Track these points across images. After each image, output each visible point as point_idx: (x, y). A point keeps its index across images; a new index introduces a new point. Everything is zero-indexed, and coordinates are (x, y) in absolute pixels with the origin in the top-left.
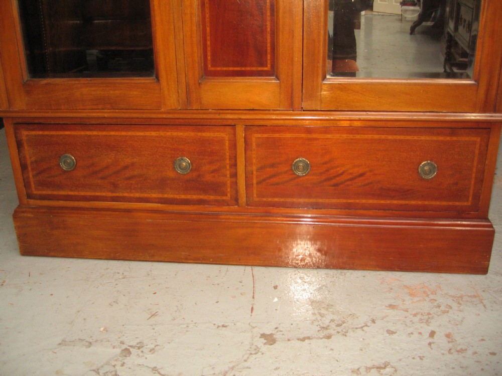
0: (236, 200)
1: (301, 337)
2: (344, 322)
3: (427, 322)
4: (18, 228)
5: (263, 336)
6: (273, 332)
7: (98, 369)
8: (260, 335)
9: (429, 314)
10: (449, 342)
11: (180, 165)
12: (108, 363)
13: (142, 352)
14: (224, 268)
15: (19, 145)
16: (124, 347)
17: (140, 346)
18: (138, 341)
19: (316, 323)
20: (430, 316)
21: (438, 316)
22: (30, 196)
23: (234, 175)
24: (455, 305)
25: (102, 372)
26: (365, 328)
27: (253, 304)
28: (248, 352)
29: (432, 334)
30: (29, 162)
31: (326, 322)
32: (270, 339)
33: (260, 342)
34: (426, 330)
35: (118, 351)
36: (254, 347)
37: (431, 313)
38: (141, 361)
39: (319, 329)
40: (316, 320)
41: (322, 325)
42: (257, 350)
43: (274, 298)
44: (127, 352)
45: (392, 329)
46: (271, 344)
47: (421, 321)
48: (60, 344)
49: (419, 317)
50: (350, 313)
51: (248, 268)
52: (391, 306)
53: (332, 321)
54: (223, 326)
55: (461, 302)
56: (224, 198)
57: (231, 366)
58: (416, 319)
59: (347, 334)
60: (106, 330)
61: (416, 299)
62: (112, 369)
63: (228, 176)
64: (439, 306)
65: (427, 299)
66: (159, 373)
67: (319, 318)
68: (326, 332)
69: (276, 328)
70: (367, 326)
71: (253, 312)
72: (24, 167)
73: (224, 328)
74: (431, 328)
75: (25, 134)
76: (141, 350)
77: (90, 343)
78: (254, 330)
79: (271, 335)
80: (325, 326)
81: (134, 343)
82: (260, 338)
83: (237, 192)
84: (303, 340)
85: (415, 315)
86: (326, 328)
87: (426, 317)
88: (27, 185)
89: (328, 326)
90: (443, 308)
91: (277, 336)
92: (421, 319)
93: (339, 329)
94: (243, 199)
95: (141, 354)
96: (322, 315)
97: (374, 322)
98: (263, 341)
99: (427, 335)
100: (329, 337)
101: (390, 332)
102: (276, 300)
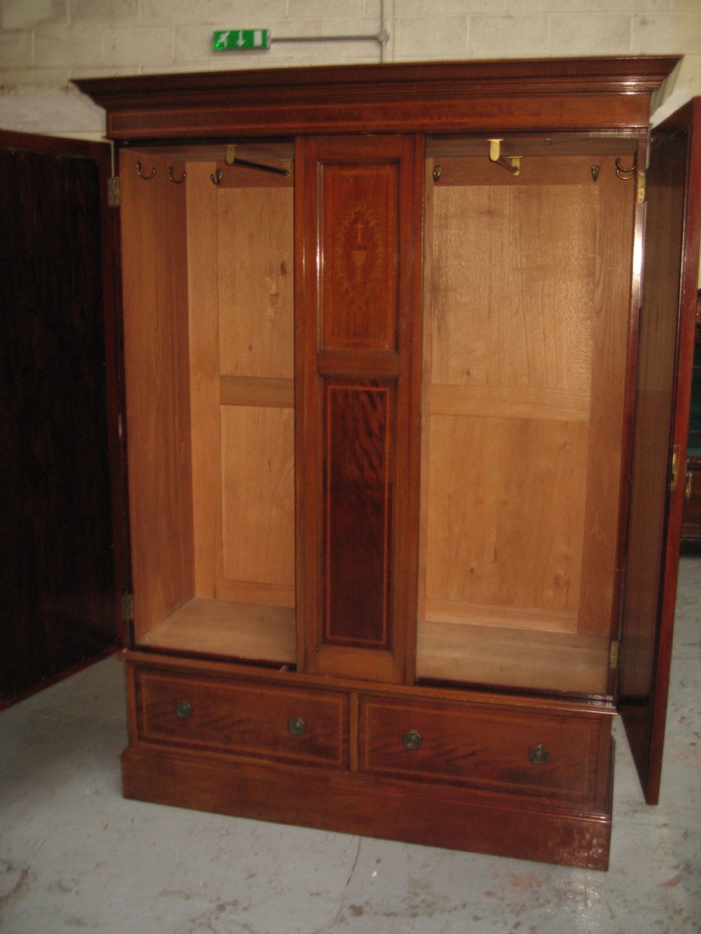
0: (348, 766)
1: (388, 912)
2: (434, 903)
3: (518, 914)
4: (124, 769)
5: (352, 907)
6: (363, 905)
8: (348, 906)
9: (524, 906)
11: (294, 725)
12: (203, 916)
13: (236, 909)
14: (332, 834)
15: (138, 687)
16: (220, 903)
17: (235, 903)
18: (234, 898)
19: (407, 902)
20: (523, 908)
21: (532, 908)
22: (141, 738)
23: (347, 741)
24: (554, 900)
25: (197, 922)
26: (454, 912)
27: (351, 876)
28: (334, 921)
29: (517, 925)
30: (144, 705)
31: (418, 900)
32: (357, 911)
33: (347, 913)
34: (513, 920)
35: (214, 906)
36: (340, 916)
37: (526, 904)
38: (235, 917)
39: (408, 907)
40: (409, 899)
41: (412, 904)
42: (343, 920)
43: (373, 872)
44: (222, 908)
45: (479, 915)
46: (357, 916)
47: (512, 911)
48: (160, 893)
49: (512, 907)
50: (445, 895)
51: (357, 838)
52: (489, 894)
53: (423, 901)
54: (317, 894)
55: (563, 897)
56: (336, 762)
58: (508, 909)
59: (433, 915)
60: (205, 885)
61: (518, 889)
62: (207, 921)
63: (341, 741)
64: (537, 899)
65: (529, 890)
67: (412, 896)
68: (413, 911)
69: (366, 902)
70: (456, 909)
71: (349, 883)
72: (139, 709)
73: (317, 896)
74: (519, 919)
75: (144, 677)
76: (235, 907)
77: (189, 896)
78: (345, 901)
79: (361, 907)
80: (414, 905)
81: (230, 900)
82: (350, 908)
83: (349, 757)
84: (388, 915)
85: (508, 905)
86: (415, 907)
87: (519, 908)
88: (140, 726)
89: (418, 905)
90: (540, 901)
91: (366, 909)
93: (427, 910)
94: (355, 765)
95: (234, 911)
96: (415, 894)
97: (464, 906)
98: (351, 911)
99: (510, 926)
100: (414, 916)
101: (476, 918)
102: (375, 874)
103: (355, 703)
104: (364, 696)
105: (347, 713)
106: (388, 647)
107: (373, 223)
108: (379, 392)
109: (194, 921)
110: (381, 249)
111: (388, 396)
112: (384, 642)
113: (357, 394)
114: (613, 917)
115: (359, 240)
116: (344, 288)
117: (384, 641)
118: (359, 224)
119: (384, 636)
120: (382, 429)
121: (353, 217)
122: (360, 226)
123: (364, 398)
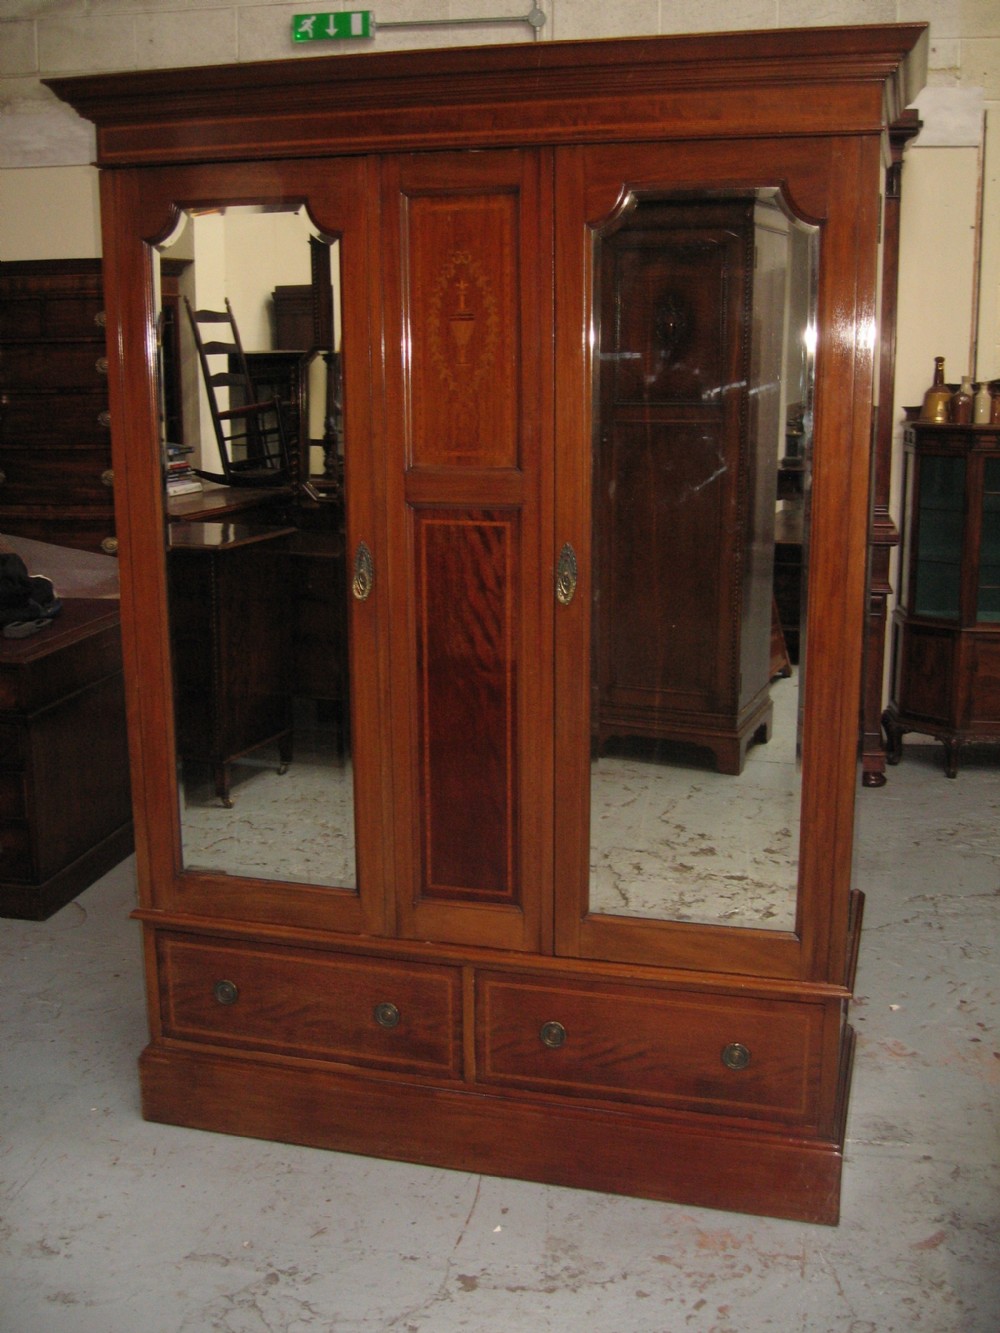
0: (461, 1072)
1: (514, 1285)
2: (581, 1273)
3: (702, 1288)
4: (144, 1078)
5: (462, 1278)
6: (478, 1275)
7: (232, 1296)
8: (456, 1277)
9: (712, 1276)
10: (718, 1318)
11: (384, 1015)
12: (246, 1290)
13: (294, 1280)
14: (440, 1172)
15: (160, 959)
16: (271, 1270)
17: (293, 1272)
18: (291, 1264)
19: (542, 1270)
20: (711, 1279)
21: (724, 1279)
22: (167, 1033)
23: (460, 1036)
24: (757, 1267)
25: (236, 1299)
26: (608, 1285)
27: (463, 1232)
28: (435, 1297)
29: (701, 1304)
30: (171, 984)
31: (557, 1268)
32: (469, 1283)
33: (454, 1286)
34: (694, 1297)
35: (262, 1275)
36: (444, 1291)
37: (716, 1274)
38: (291, 1292)
39: (543, 1278)
40: (545, 1265)
41: (549, 1273)
42: (447, 1295)
43: (495, 1227)
44: (273, 1278)
45: (646, 1290)
46: (468, 1291)
47: (694, 1285)
48: (187, 1257)
49: (694, 1278)
50: (598, 1260)
51: (475, 1177)
52: (662, 1259)
53: (567, 1269)
54: (412, 1258)
55: (770, 1264)
56: (444, 1067)
57: (405, 1311)
58: (689, 1281)
59: (579, 1290)
60: (251, 1246)
61: (705, 1251)
62: (250, 1298)
63: (450, 1036)
64: (733, 1266)
65: (721, 1253)
66: (310, 1309)
67: (550, 1262)
68: (550, 1284)
69: (483, 1270)
70: (612, 1281)
71: (460, 1245)
72: (163, 991)
73: (412, 1262)
74: (703, 1296)
75: (169, 945)
76: (293, 1277)
77: (227, 1261)
78: (452, 1269)
79: (474, 1278)
80: (552, 1275)
81: (285, 1267)
82: (458, 1280)
83: (462, 1060)
84: (512, 1290)
85: (690, 1275)
86: (552, 1278)
87: (704, 1280)
88: (164, 1016)
89: (558, 1275)
90: (737, 1270)
91: (482, 1281)
92: (695, 1282)
93: (571, 1282)
94: (471, 1070)
95: (291, 1283)
96: (555, 1259)
97: (625, 1277)
98: (460, 1284)
99: (691, 1304)
100: (551, 1290)
101: (641, 1294)
102: (498, 1229)
103: (469, 981)
104: (481, 971)
105: (459, 996)
106: (515, 900)
107: (481, 281)
108: (495, 528)
109: (230, 1298)
110: (493, 319)
111: (508, 533)
112: (509, 893)
113: (463, 531)
114: (841, 1293)
115: (462, 305)
116: (442, 376)
117: (510, 891)
118: (462, 282)
119: (510, 884)
120: (500, 582)
121: (453, 272)
122: (462, 285)
123: (475, 537)
